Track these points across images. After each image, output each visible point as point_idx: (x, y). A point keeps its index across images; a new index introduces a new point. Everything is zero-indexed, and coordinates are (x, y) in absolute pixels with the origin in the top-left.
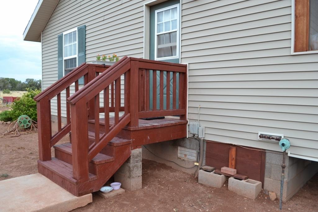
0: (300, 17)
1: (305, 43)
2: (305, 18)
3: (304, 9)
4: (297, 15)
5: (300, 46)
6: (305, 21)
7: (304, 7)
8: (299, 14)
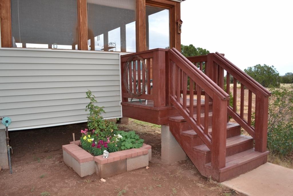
0: (4, 19)
1: (10, 41)
2: (9, 22)
3: (7, 15)
4: (2, 17)
5: (6, 43)
6: (9, 24)
7: (7, 13)
8: (4, 17)
